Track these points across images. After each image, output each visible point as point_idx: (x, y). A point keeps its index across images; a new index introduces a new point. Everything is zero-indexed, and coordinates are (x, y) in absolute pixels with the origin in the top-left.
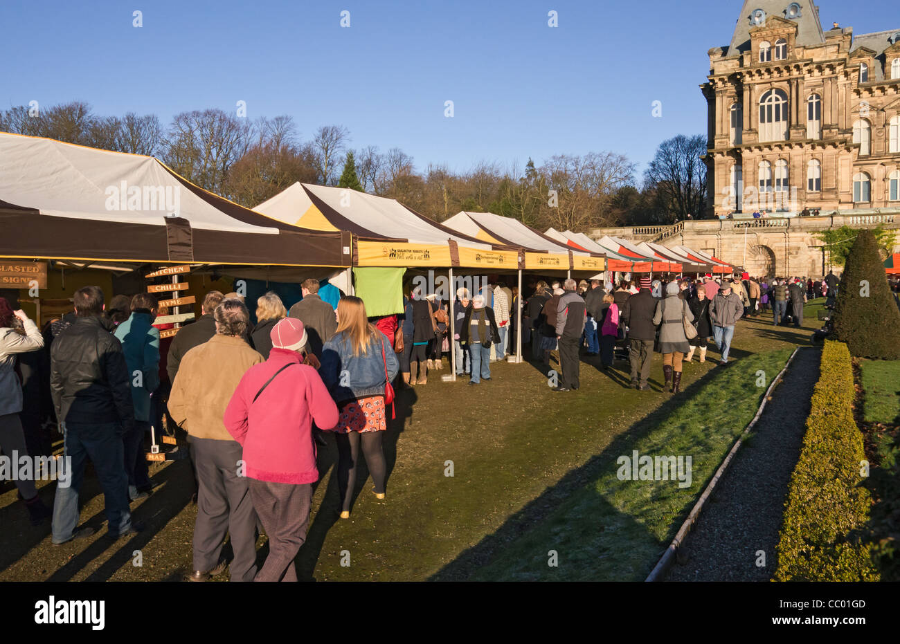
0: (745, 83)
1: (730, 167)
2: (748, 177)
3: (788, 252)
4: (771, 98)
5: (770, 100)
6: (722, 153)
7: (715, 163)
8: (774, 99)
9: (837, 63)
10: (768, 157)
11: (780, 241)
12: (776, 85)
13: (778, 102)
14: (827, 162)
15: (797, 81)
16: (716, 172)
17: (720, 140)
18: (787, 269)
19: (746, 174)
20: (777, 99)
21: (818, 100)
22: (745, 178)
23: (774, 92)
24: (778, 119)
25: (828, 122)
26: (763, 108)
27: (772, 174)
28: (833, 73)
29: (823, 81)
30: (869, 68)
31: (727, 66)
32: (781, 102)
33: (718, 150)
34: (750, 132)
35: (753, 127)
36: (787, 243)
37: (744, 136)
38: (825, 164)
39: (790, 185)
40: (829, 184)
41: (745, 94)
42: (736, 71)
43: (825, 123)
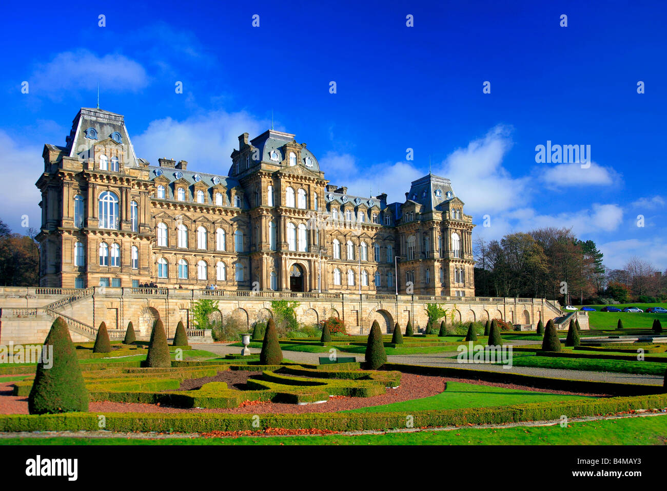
0: (90, 182)
1: (74, 243)
2: (92, 253)
3: (168, 312)
5: (106, 198)
6: (69, 232)
7: (63, 238)
8: (109, 198)
9: (150, 183)
10: (106, 240)
11: (163, 305)
12: (111, 189)
13: (111, 201)
14: (143, 249)
15: (126, 190)
16: (63, 246)
17: (67, 221)
18: (167, 324)
19: (90, 251)
20: (111, 199)
21: (136, 205)
22: (90, 254)
23: (109, 192)
24: (111, 213)
25: (142, 221)
26: (101, 203)
27: (109, 253)
28: (146, 189)
29: (140, 193)
30: (166, 190)
31: (73, 165)
32: (114, 202)
33: (66, 228)
34: (93, 219)
35: (96, 216)
36: (167, 306)
37: (89, 222)
38: (141, 250)
39: (122, 263)
40: (144, 264)
41: (90, 190)
42: (84, 171)
43: (141, 222)
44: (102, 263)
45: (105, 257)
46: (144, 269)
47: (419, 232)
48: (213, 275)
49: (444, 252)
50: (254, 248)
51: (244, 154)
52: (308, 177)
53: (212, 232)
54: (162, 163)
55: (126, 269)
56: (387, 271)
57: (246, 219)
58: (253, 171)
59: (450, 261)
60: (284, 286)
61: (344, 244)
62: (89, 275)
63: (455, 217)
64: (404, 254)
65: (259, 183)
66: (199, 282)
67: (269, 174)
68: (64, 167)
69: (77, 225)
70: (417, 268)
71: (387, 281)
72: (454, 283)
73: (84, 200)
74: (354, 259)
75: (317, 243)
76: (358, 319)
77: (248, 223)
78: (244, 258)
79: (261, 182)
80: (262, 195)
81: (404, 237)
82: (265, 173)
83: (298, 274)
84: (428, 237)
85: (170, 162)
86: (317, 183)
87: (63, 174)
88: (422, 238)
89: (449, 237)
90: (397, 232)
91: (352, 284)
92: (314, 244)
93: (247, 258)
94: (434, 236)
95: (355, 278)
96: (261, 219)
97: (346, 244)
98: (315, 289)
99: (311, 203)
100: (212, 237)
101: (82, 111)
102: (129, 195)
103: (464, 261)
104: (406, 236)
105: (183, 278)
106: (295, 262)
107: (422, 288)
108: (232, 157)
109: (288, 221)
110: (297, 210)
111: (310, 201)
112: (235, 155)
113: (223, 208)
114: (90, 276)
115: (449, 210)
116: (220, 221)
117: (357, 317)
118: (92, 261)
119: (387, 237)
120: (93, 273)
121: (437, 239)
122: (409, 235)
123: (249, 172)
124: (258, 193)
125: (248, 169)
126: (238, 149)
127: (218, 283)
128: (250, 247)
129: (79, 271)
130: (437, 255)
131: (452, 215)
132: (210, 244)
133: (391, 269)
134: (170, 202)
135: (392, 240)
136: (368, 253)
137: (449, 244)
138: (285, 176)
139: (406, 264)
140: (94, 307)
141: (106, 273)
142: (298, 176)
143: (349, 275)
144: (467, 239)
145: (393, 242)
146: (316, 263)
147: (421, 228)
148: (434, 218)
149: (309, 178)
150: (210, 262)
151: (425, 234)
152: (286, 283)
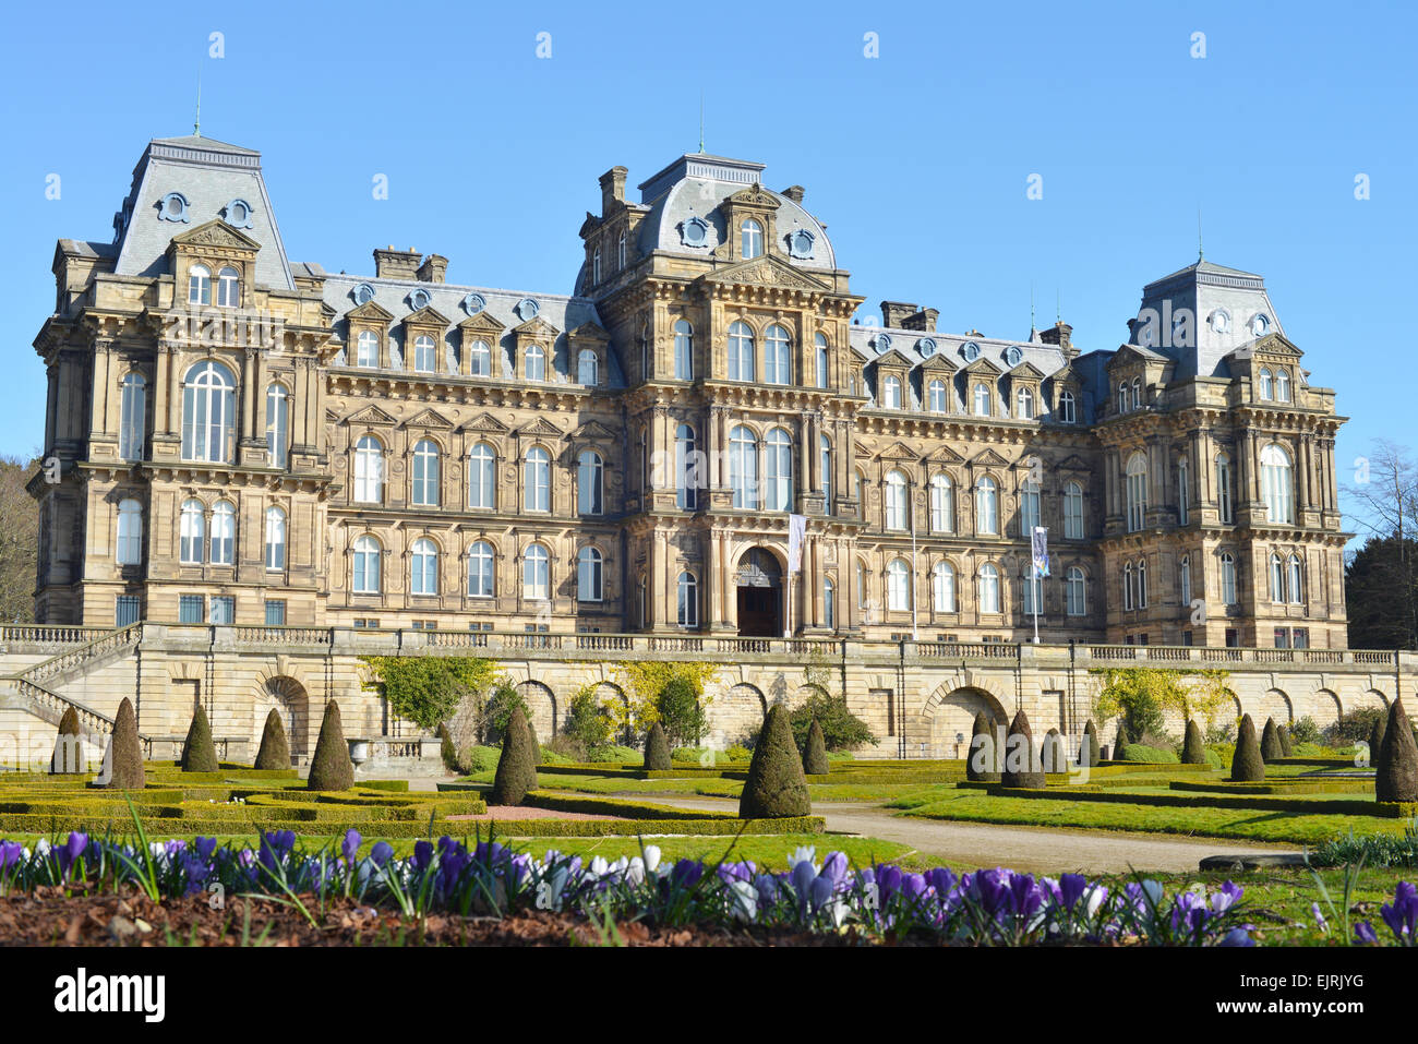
0: (162, 339)
1: (118, 502)
2: (161, 528)
3: (331, 690)
4: (206, 376)
5: (203, 380)
6: (106, 475)
7: (90, 492)
8: (210, 380)
9: (321, 334)
10: (199, 495)
11: (317, 672)
12: (217, 354)
13: (217, 387)
14: (298, 515)
15: (256, 355)
16: (89, 510)
17: (101, 445)
19: (157, 523)
20: (216, 381)
21: (283, 395)
22: (157, 531)
23: (210, 365)
24: (216, 419)
25: (299, 439)
26: (189, 393)
27: (207, 529)
28: (312, 352)
29: (294, 363)
30: (381, 343)
31: (121, 295)
32: (224, 388)
33: (98, 464)
34: (167, 438)
35: (174, 429)
36: (329, 675)
37: (155, 446)
38: (294, 519)
39: (237, 554)
40: (301, 556)
41: (162, 360)
42: (146, 310)
43: (296, 441)
44: (185, 556)
45: (195, 539)
46: (300, 569)
47: (1156, 444)
48: (512, 583)
49: (1235, 504)
50: (634, 503)
51: (612, 229)
52: (793, 290)
53: (512, 458)
54: (384, 262)
55: (250, 570)
56: (1066, 567)
57: (613, 418)
58: (634, 277)
59: (1252, 534)
60: (717, 616)
61: (922, 483)
62: (150, 588)
63: (1272, 395)
64: (1116, 511)
65: (648, 313)
66: (469, 604)
67: (676, 286)
68: (99, 304)
69: (126, 455)
70: (1153, 557)
71: (1065, 597)
72: (1267, 605)
73: (146, 385)
74: (955, 530)
75: (822, 483)
76: (891, 716)
77: (619, 429)
78: (603, 533)
79: (652, 309)
80: (656, 348)
81: (1115, 459)
82: (665, 285)
83: (762, 581)
84: (1186, 461)
85: (407, 257)
86: (825, 305)
87: (95, 319)
88: (1167, 463)
89: (1251, 460)
90: (1096, 443)
91: (949, 608)
92: (812, 490)
93: (615, 534)
94: (1202, 457)
95: (957, 590)
96: (651, 418)
97: (928, 486)
98: (815, 625)
99: (805, 367)
100: (511, 473)
101: (153, 147)
102: (263, 368)
103: (1304, 532)
104: (1122, 459)
105: (424, 593)
106: (749, 544)
107: (1171, 620)
108: (582, 234)
109: (730, 423)
110: (758, 390)
111: (800, 361)
112: (590, 228)
113: (543, 388)
114: (153, 592)
115: (1249, 375)
116: (533, 425)
117: (891, 709)
118: (160, 549)
119: (1064, 462)
120: (161, 583)
121: (1211, 465)
122: (1129, 454)
123: (624, 282)
124: (645, 343)
125: (623, 273)
126: (598, 213)
127: (525, 606)
128: (622, 502)
129: (124, 578)
130: (1210, 517)
131: (1262, 391)
132: (503, 495)
133: (1078, 560)
134: (388, 376)
135: (1085, 470)
136: (1000, 512)
137: (1252, 480)
138: (722, 291)
139: (1121, 545)
140: (139, 677)
141: (195, 584)
142: (761, 290)
143: (937, 581)
144: (1313, 464)
145: (1087, 474)
146: (819, 546)
147: (1162, 431)
148: (1199, 401)
149: (798, 293)
150: (504, 547)
151: (1175, 450)
152: (725, 607)
